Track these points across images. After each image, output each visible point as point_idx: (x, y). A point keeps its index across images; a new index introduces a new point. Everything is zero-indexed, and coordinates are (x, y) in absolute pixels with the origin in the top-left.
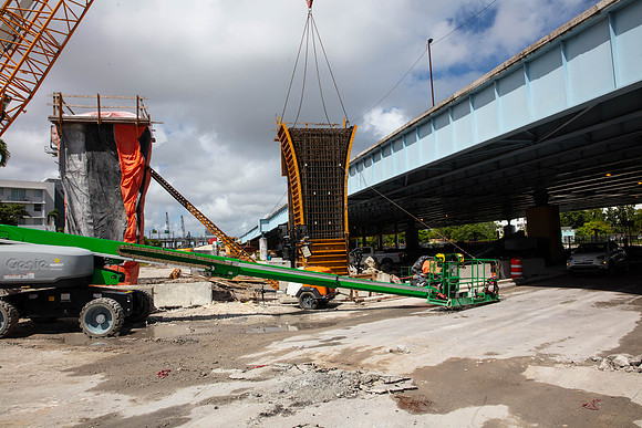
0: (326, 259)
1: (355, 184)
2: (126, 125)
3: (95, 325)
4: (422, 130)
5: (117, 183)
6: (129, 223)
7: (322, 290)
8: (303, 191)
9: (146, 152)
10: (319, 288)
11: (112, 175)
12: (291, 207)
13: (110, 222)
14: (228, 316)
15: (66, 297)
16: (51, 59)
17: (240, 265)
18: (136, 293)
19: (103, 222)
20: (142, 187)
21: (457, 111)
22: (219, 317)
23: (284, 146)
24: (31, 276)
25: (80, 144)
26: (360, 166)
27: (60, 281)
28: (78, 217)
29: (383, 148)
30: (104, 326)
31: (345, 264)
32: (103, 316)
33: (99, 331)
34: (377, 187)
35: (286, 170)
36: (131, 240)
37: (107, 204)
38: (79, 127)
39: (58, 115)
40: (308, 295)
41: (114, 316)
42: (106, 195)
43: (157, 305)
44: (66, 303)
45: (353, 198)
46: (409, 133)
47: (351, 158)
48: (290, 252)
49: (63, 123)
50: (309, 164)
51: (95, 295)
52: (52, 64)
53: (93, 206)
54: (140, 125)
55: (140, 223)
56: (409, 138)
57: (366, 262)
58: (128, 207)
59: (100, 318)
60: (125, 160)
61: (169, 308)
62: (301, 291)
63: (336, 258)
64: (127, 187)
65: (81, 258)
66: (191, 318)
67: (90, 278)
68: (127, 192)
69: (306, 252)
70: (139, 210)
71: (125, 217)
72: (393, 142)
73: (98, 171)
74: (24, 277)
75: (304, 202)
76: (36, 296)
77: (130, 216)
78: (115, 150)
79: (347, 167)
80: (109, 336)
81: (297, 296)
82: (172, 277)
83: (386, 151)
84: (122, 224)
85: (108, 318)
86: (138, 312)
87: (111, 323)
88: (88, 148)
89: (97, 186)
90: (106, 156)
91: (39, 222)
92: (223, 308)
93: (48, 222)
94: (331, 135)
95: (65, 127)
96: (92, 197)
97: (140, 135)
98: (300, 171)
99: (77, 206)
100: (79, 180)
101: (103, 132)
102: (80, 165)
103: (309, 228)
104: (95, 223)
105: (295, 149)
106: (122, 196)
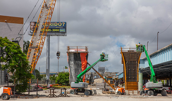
0: (132, 87)
2: (83, 53)
8: (126, 69)
9: (87, 59)
11: (80, 65)
12: (124, 73)
20: (86, 68)
25: (72, 58)
27: (81, 87)
28: (72, 74)
31: (137, 89)
35: (123, 63)
36: (84, 80)
38: (73, 54)
39: (68, 51)
42: (78, 69)
44: (81, 91)
49: (69, 53)
50: (128, 62)
54: (86, 53)
63: (135, 87)
64: (83, 68)
73: (77, 64)
75: (126, 72)
79: (139, 63)
89: (76, 67)
96: (75, 70)
97: (86, 55)
98: (125, 64)
99: (72, 72)
100: (72, 66)
101: (78, 55)
102: (72, 62)
103: (128, 79)
104: (76, 76)
105: (124, 58)
106: (82, 70)
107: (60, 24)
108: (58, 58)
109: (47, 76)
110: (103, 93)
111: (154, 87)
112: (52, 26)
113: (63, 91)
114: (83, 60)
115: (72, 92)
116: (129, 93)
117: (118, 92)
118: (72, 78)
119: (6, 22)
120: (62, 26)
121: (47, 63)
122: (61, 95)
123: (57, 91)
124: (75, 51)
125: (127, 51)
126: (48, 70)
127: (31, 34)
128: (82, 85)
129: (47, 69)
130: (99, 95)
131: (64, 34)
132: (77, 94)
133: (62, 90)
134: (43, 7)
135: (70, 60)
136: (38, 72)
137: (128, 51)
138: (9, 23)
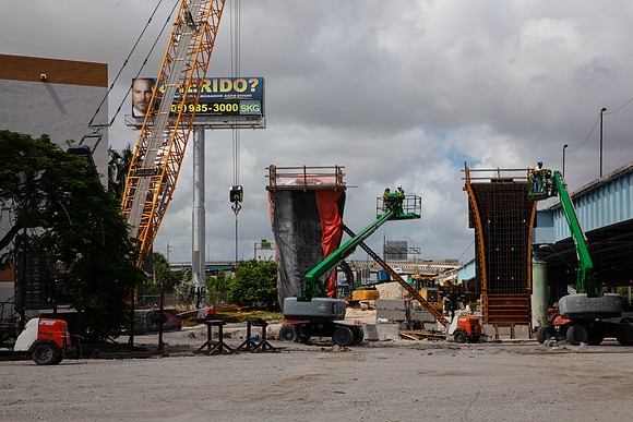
0: (508, 313)
2: (327, 191)
5: (319, 241)
8: (485, 248)
11: (315, 234)
15: (321, 326)
20: (338, 243)
25: (288, 208)
28: (288, 269)
31: (526, 319)
36: (330, 290)
38: (288, 193)
39: (273, 185)
42: (310, 250)
44: (321, 329)
49: (277, 191)
50: (492, 220)
53: (299, 261)
54: (338, 191)
59: (342, 337)
60: (325, 221)
63: (518, 313)
64: (327, 244)
68: (327, 249)
73: (303, 231)
75: (486, 258)
79: (532, 222)
89: (302, 243)
96: (299, 253)
97: (336, 196)
98: (483, 226)
99: (287, 260)
100: (288, 238)
101: (307, 198)
102: (289, 225)
103: (491, 283)
104: (301, 275)
105: (478, 206)
106: (323, 252)
107: (240, 86)
108: (236, 210)
109: (195, 277)
110: (403, 337)
111: (589, 313)
112: (213, 93)
113: (256, 331)
114: (328, 216)
115: (289, 335)
116: (497, 336)
117: (456, 333)
118: (286, 281)
119: (44, 80)
120: (248, 91)
121: (196, 227)
122: (250, 346)
123: (235, 333)
124: (297, 181)
125: (489, 181)
126: (199, 255)
127: (134, 121)
128: (322, 307)
129: (196, 250)
130: (388, 345)
131: (255, 119)
132: (306, 341)
133: (252, 327)
134: (179, 24)
135: (277, 217)
136: (164, 261)
137: (493, 180)
138: (55, 86)
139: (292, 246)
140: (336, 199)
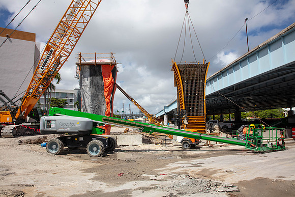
0: (195, 125)
1: (209, 90)
2: (106, 65)
3: (93, 151)
4: (242, 64)
5: (102, 90)
6: (107, 107)
7: (193, 140)
8: (184, 94)
9: (114, 76)
10: (191, 139)
11: (100, 87)
12: (179, 101)
13: (99, 107)
14: (149, 150)
15: (81, 139)
16: (77, 39)
17: (155, 127)
18: (109, 138)
19: (97, 107)
20: (112, 92)
21: (261, 53)
22: (145, 150)
23: (175, 72)
24: (68, 130)
25: (88, 74)
26: (211, 82)
27: (79, 132)
28: (87, 105)
29: (223, 73)
30: (97, 152)
31: (204, 128)
32: (96, 148)
33: (94, 154)
34: (220, 91)
35: (177, 84)
36: (108, 115)
37: (98, 100)
38: (87, 66)
39: (79, 62)
40: (186, 143)
41: (100, 148)
42: (98, 95)
43: (118, 144)
44: (81, 142)
45: (208, 97)
46: (236, 65)
47: (207, 78)
48: (178, 122)
49: (81, 65)
50: (187, 81)
51: (93, 139)
52: (77, 41)
53: (92, 100)
54: (112, 65)
55: (112, 108)
56: (236, 68)
57: (215, 127)
58: (107, 100)
59: (95, 149)
60: (106, 80)
61: (124, 146)
62: (183, 140)
63: (200, 125)
64: (106, 92)
65: (87, 123)
66: (133, 151)
67: (91, 131)
68: (106, 94)
69: (186, 122)
70: (111, 102)
71: (105, 105)
72: (228, 69)
73: (95, 85)
74: (66, 130)
75: (185, 99)
76: (70, 138)
77: (107, 105)
78: (101, 76)
79: (205, 82)
80: (98, 156)
81: (181, 142)
82: (125, 132)
83: (224, 74)
84: (104, 108)
85: (98, 148)
86: (110, 147)
87: (99, 151)
88: (91, 75)
89: (94, 91)
90: (98, 78)
91: (71, 107)
92: (147, 147)
93: (75, 107)
94: (197, 67)
95: (82, 67)
96: (92, 96)
97: (112, 69)
98: (183, 84)
99: (86, 100)
100: (87, 89)
101: (97, 69)
102: (88, 83)
103: (187, 111)
104: (93, 108)
105: (180, 73)
106: (104, 96)
117: (184, 142)
118: (86, 110)
127: (77, 77)
138: (12, 39)
139: (89, 93)
140: (111, 70)
